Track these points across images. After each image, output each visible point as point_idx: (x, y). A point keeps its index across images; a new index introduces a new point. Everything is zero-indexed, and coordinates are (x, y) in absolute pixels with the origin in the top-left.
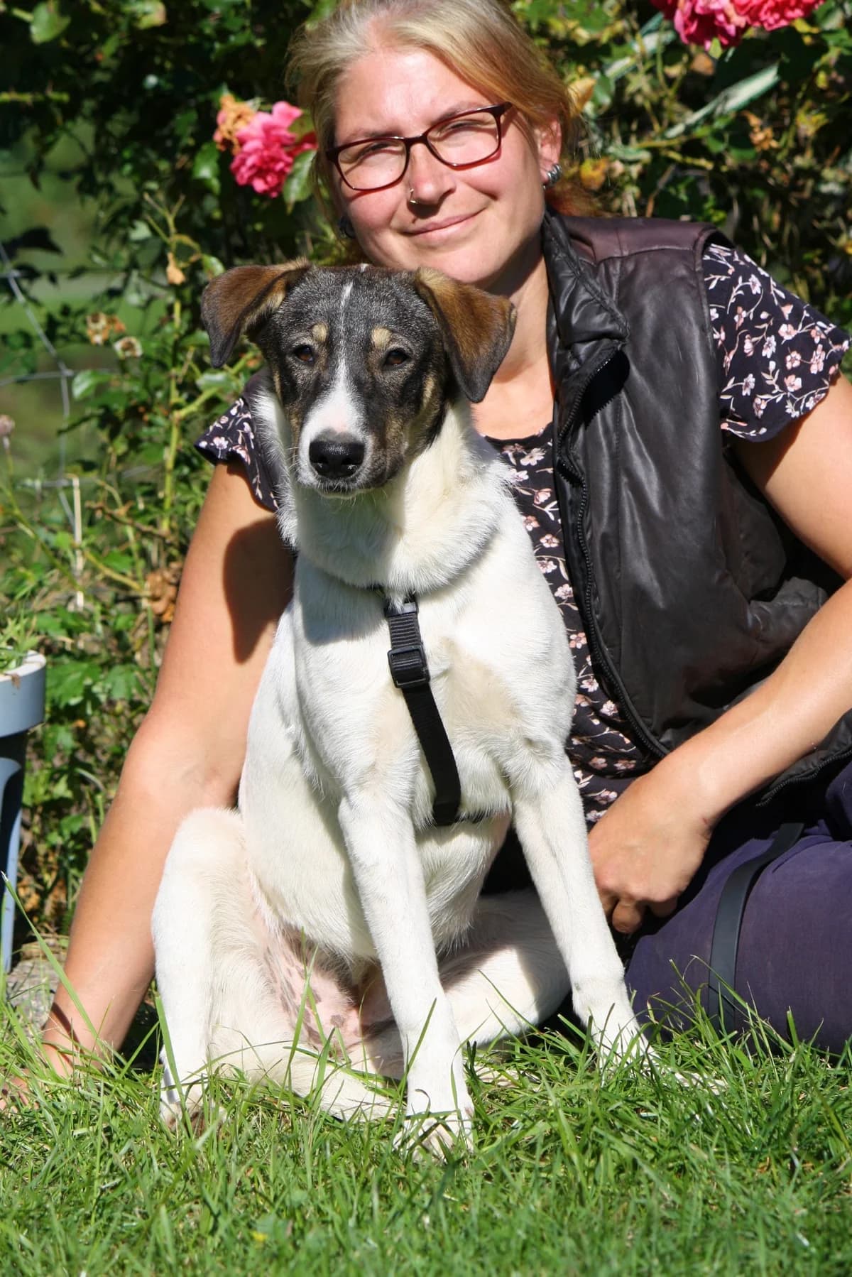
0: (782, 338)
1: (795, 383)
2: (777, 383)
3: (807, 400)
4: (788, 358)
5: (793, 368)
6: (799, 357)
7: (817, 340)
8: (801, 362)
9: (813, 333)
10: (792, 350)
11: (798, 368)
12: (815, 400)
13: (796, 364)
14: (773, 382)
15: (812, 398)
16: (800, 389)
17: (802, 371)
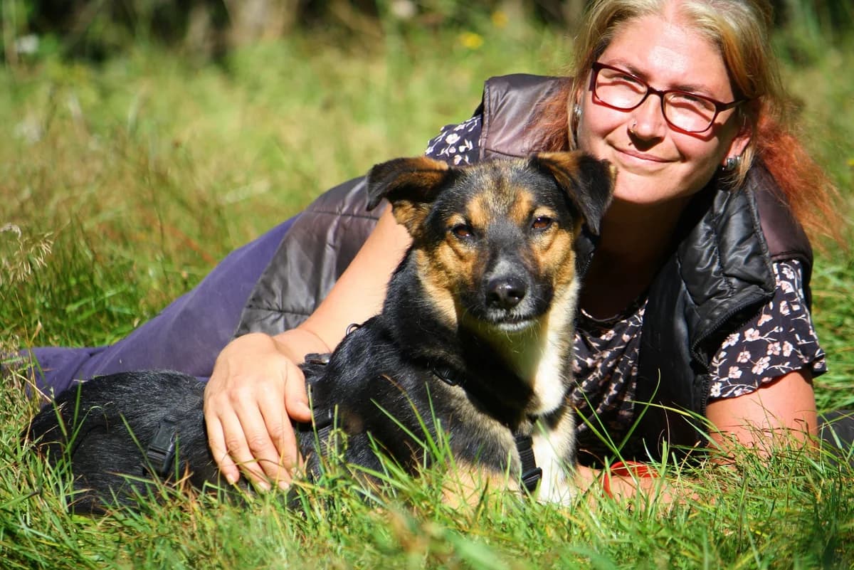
0: (744, 338)
1: (735, 373)
2: (720, 367)
3: (737, 389)
4: (741, 354)
5: (740, 363)
6: (749, 357)
7: (769, 353)
8: (749, 361)
9: (770, 346)
10: (747, 350)
11: (744, 364)
12: (742, 392)
13: (745, 361)
14: (718, 365)
15: (741, 389)
16: (737, 379)
17: (746, 368)
